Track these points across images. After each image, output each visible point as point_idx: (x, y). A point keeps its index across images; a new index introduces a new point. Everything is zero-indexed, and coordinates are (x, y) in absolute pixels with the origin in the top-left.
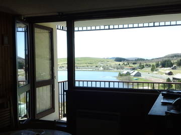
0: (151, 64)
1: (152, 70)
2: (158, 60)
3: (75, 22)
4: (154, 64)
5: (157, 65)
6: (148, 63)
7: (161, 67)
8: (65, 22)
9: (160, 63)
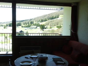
0: (4, 25)
1: (4, 28)
2: (7, 23)
3: (16, 4)
4: (5, 25)
5: (7, 26)
6: (2, 25)
7: (9, 27)
8: (11, 3)
9: (8, 24)
